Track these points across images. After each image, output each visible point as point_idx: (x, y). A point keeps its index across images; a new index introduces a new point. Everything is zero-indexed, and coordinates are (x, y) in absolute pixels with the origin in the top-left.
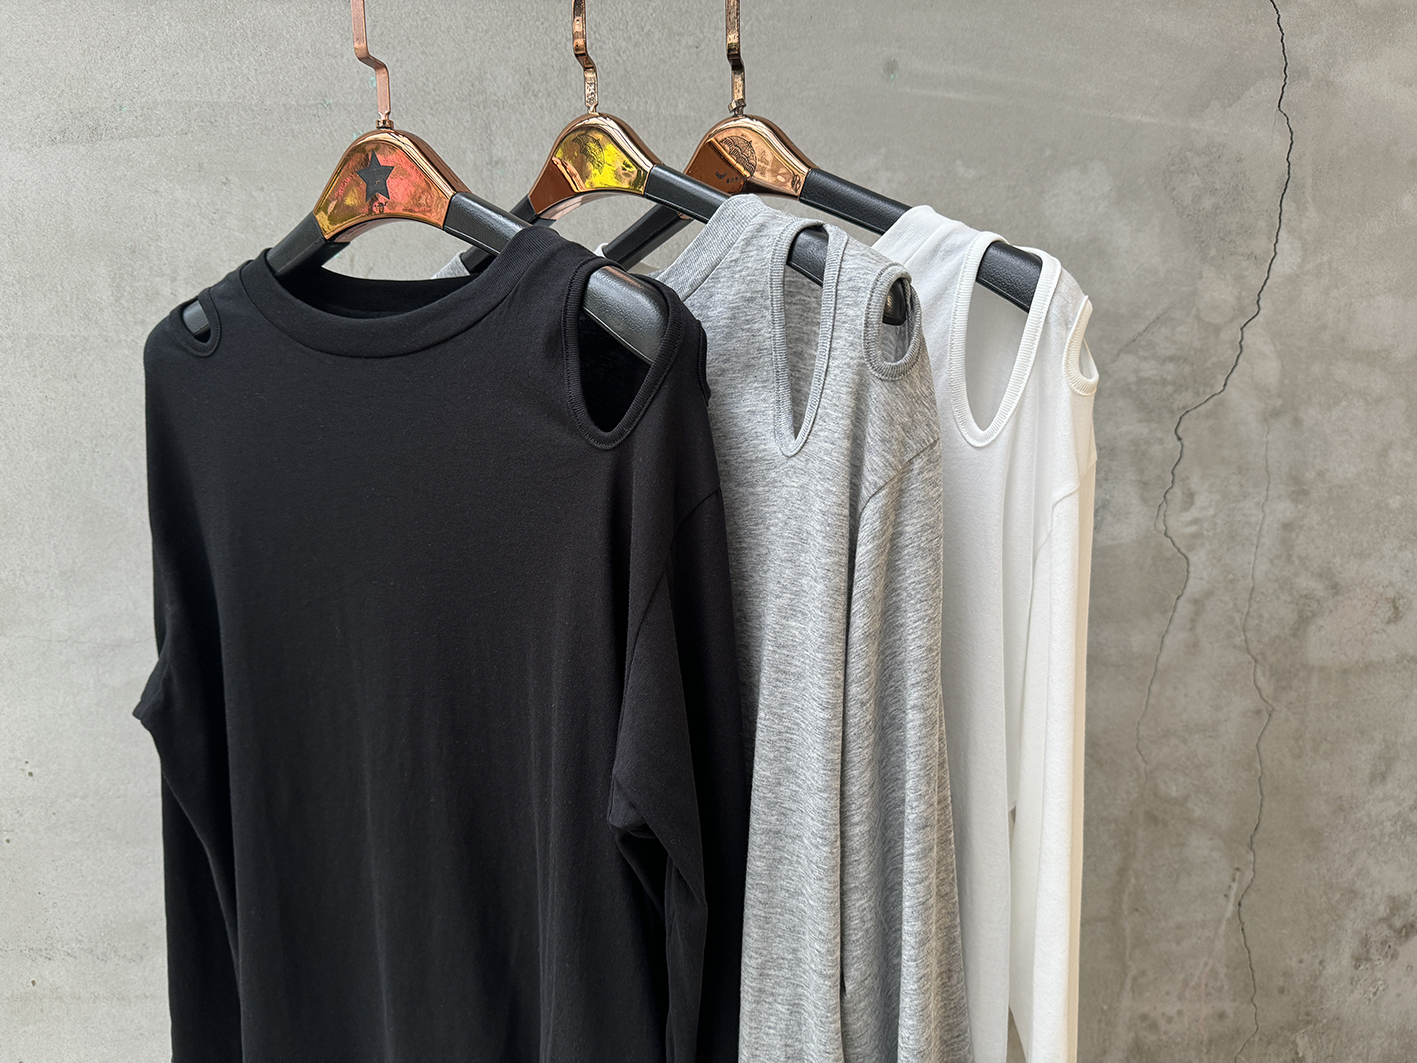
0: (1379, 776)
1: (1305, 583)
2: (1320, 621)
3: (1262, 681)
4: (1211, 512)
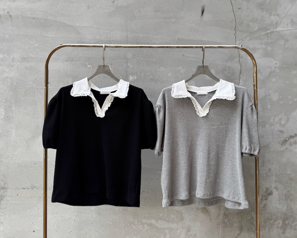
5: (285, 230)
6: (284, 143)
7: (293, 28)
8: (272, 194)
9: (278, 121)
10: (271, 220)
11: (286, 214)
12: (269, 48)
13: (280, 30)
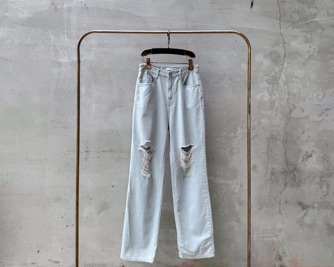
0: (303, 134)
1: (291, 106)
2: (293, 112)
3: (286, 119)
4: (278, 97)
5: (322, 185)
6: (321, 115)
7: (329, 19)
8: (311, 156)
9: (316, 97)
10: (311, 177)
11: (322, 172)
12: (309, 36)
13: (318, 20)
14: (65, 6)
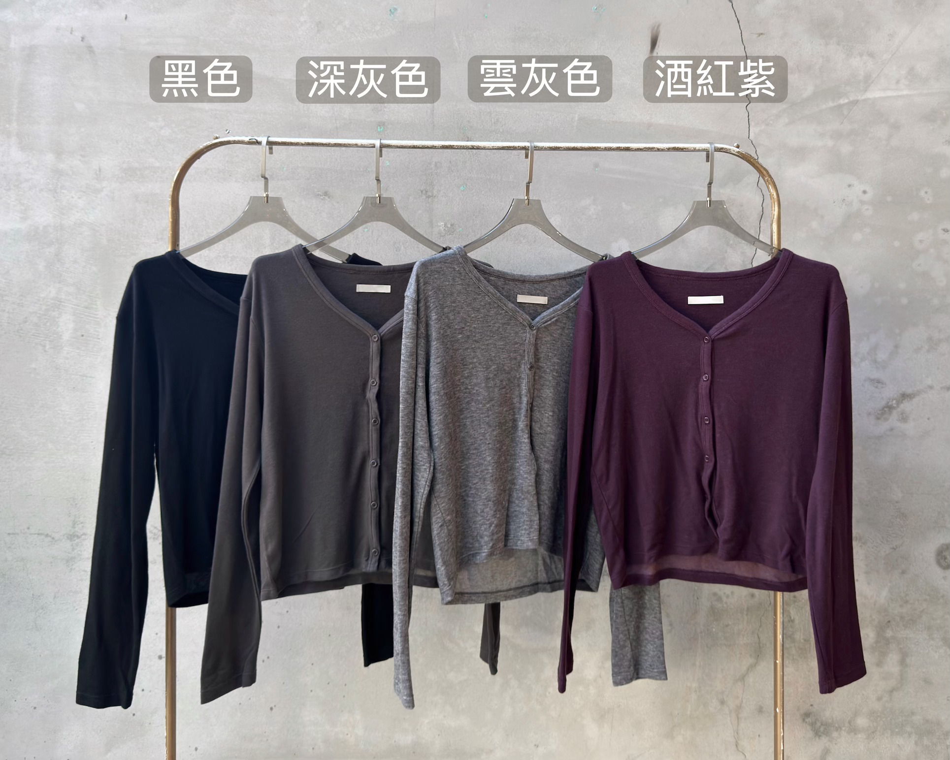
5: (883, 655)
6: (883, 414)
7: (915, 92)
9: (868, 353)
12: (846, 148)
13: (877, 96)
14: (16, 43)
